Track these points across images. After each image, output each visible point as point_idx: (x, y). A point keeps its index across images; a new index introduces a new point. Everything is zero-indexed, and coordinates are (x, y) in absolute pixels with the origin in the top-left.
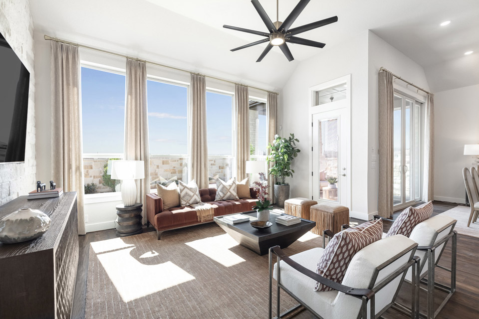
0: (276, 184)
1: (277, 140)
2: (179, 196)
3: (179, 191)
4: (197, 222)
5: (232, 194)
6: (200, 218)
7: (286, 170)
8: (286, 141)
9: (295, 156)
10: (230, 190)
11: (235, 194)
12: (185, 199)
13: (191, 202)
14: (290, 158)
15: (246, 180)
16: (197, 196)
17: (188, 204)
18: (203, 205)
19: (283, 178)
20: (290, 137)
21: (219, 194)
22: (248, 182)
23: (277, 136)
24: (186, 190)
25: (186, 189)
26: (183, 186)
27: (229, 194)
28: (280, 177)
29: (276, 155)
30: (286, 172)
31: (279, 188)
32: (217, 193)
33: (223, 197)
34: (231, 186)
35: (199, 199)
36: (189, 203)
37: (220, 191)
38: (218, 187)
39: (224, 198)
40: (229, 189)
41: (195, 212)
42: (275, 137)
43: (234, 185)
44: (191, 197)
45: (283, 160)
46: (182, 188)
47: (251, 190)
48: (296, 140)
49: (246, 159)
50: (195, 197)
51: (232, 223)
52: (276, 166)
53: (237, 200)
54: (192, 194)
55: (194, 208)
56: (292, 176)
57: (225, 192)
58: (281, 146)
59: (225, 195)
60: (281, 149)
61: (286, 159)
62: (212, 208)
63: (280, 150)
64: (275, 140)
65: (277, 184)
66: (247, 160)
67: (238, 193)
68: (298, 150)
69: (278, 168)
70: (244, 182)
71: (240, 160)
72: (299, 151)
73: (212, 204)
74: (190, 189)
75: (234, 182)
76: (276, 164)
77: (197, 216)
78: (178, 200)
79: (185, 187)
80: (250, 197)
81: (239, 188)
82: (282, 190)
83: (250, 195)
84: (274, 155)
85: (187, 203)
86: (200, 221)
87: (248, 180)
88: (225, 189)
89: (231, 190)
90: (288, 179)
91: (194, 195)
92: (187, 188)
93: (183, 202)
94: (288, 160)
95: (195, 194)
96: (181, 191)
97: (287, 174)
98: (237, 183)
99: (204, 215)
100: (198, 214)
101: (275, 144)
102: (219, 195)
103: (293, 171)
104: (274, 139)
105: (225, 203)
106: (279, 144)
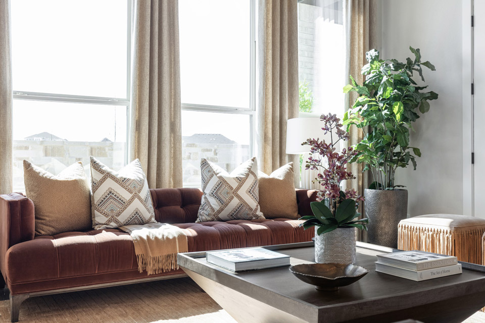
0: (370, 188)
1: (372, 63)
2: (90, 199)
3: (89, 186)
4: (136, 274)
5: (243, 204)
6: (145, 264)
7: (398, 149)
8: (398, 66)
9: (424, 108)
10: (239, 192)
11: (253, 203)
12: (107, 208)
13: (122, 218)
14: (411, 115)
15: (286, 167)
16: (144, 202)
17: (113, 224)
18: (158, 227)
19: (391, 172)
20: (408, 59)
21: (208, 202)
22: (290, 174)
23: (372, 53)
24: (109, 184)
25: (109, 180)
26: (102, 172)
27: (235, 202)
28: (382, 169)
29: (370, 106)
30: (398, 154)
31: (377, 196)
32: (203, 201)
33: (219, 211)
34: (241, 181)
35: (148, 211)
36: (116, 222)
37: (212, 194)
38: (205, 182)
39: (222, 215)
40: (238, 188)
41: (130, 245)
42: (368, 57)
43: (251, 180)
44: (125, 204)
45: (391, 118)
46: (99, 177)
47: (301, 195)
48: (427, 64)
49: (286, 115)
50: (136, 205)
51: (230, 270)
52: (370, 139)
53: (258, 221)
54: (126, 195)
55: (128, 234)
56: (415, 165)
57: (225, 198)
58: (385, 79)
59: (224, 204)
60: (385, 90)
61: (398, 116)
62: (181, 237)
63: (380, 93)
64: (368, 65)
65: (372, 186)
66: (291, 116)
67: (261, 203)
68: (432, 93)
69: (377, 143)
70: (279, 174)
71: (270, 118)
72: (434, 96)
73: (185, 228)
74: (123, 182)
75: (251, 172)
76: (370, 133)
77: (135, 258)
78: (84, 210)
79: (107, 175)
80: (296, 214)
81: (265, 188)
82: (388, 203)
83: (296, 209)
84: (365, 108)
85: (109, 221)
86: (145, 272)
87: (292, 169)
88: (225, 189)
89: (243, 192)
90: (401, 175)
91: (132, 199)
92: (113, 178)
93: (99, 218)
94: (404, 118)
95: (136, 196)
96: (96, 186)
97: (402, 161)
98: (261, 175)
99: (157, 254)
100: (138, 251)
101: (368, 77)
102: (210, 203)
103: (417, 151)
104: (365, 62)
105: (224, 225)
106: (379, 76)
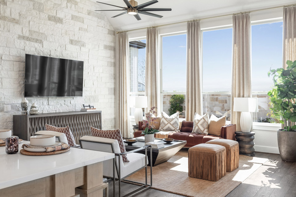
5: (199, 128)
10: (198, 125)
34: (199, 121)
40: (198, 123)
44: (166, 125)
54: (166, 122)
62: (167, 135)
83: (219, 133)
91: (168, 124)
